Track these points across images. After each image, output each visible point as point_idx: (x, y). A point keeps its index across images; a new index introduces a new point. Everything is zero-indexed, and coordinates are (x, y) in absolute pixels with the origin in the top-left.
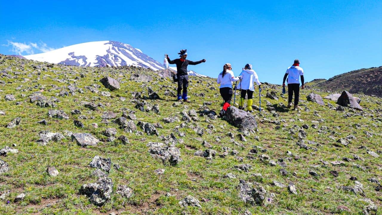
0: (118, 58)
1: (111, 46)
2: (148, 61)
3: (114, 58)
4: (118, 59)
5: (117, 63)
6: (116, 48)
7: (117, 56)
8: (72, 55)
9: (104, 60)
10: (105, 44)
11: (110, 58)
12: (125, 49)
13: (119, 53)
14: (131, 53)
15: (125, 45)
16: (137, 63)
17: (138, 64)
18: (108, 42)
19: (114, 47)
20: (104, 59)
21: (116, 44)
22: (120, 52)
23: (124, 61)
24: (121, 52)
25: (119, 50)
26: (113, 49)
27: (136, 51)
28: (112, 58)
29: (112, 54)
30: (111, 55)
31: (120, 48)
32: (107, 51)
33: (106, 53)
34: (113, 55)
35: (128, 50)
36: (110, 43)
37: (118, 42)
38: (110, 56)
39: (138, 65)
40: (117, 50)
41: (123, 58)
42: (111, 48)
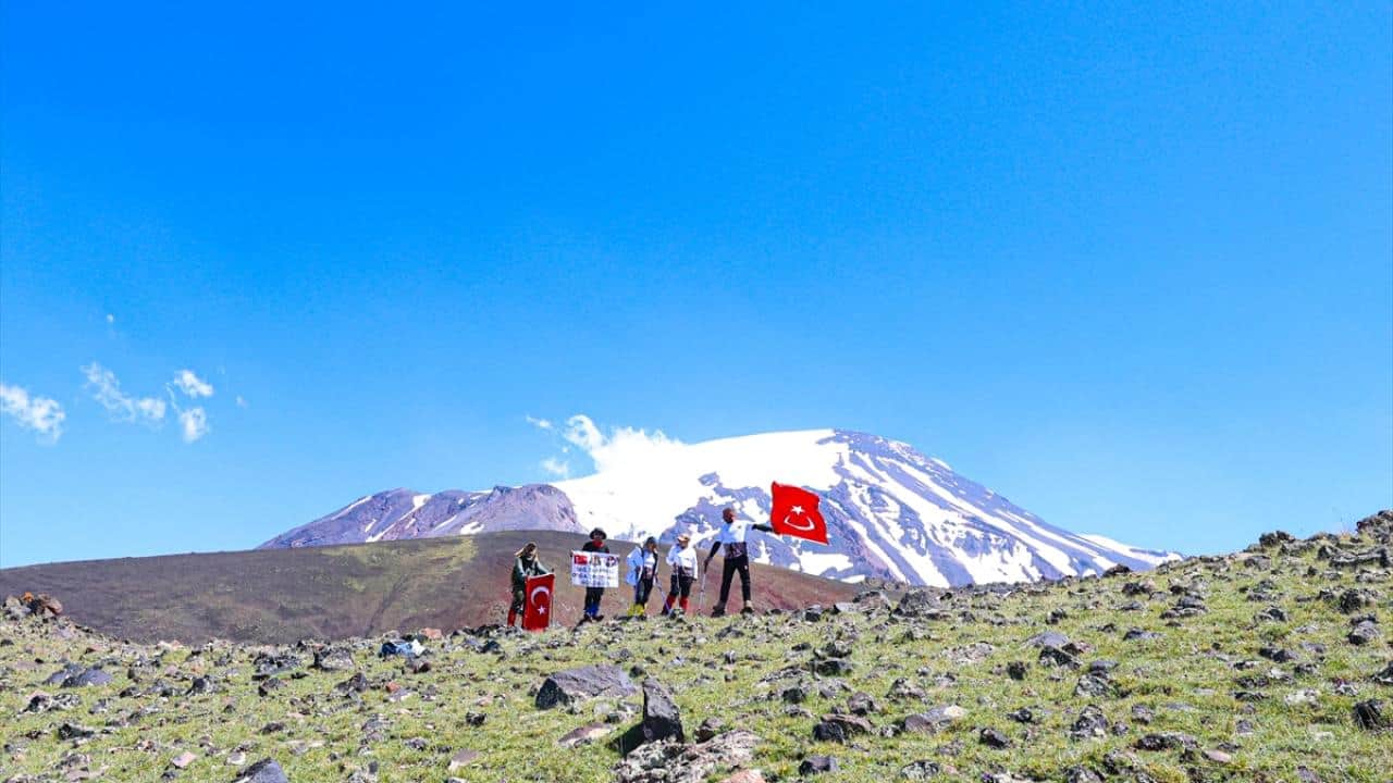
0: (884, 497)
1: (844, 448)
2: (1000, 512)
3: (867, 497)
4: (884, 503)
5: (883, 515)
6: (866, 458)
7: (880, 491)
8: (715, 485)
9: (836, 505)
10: (821, 442)
11: (855, 499)
12: (898, 464)
13: (882, 480)
14: (924, 478)
15: (893, 445)
16: (964, 517)
17: (965, 521)
18: (829, 433)
19: (858, 453)
20: (835, 501)
21: (861, 443)
22: (883, 474)
23: (911, 511)
24: (889, 474)
25: (879, 466)
26: (855, 460)
27: (938, 468)
28: (861, 497)
29: (858, 482)
30: (856, 486)
31: (878, 458)
32: (834, 467)
33: (836, 480)
34: (865, 487)
35: (910, 464)
36: (838, 439)
37: (867, 435)
38: (852, 489)
39: (967, 525)
40: (870, 464)
41: (902, 499)
42: (846, 457)
